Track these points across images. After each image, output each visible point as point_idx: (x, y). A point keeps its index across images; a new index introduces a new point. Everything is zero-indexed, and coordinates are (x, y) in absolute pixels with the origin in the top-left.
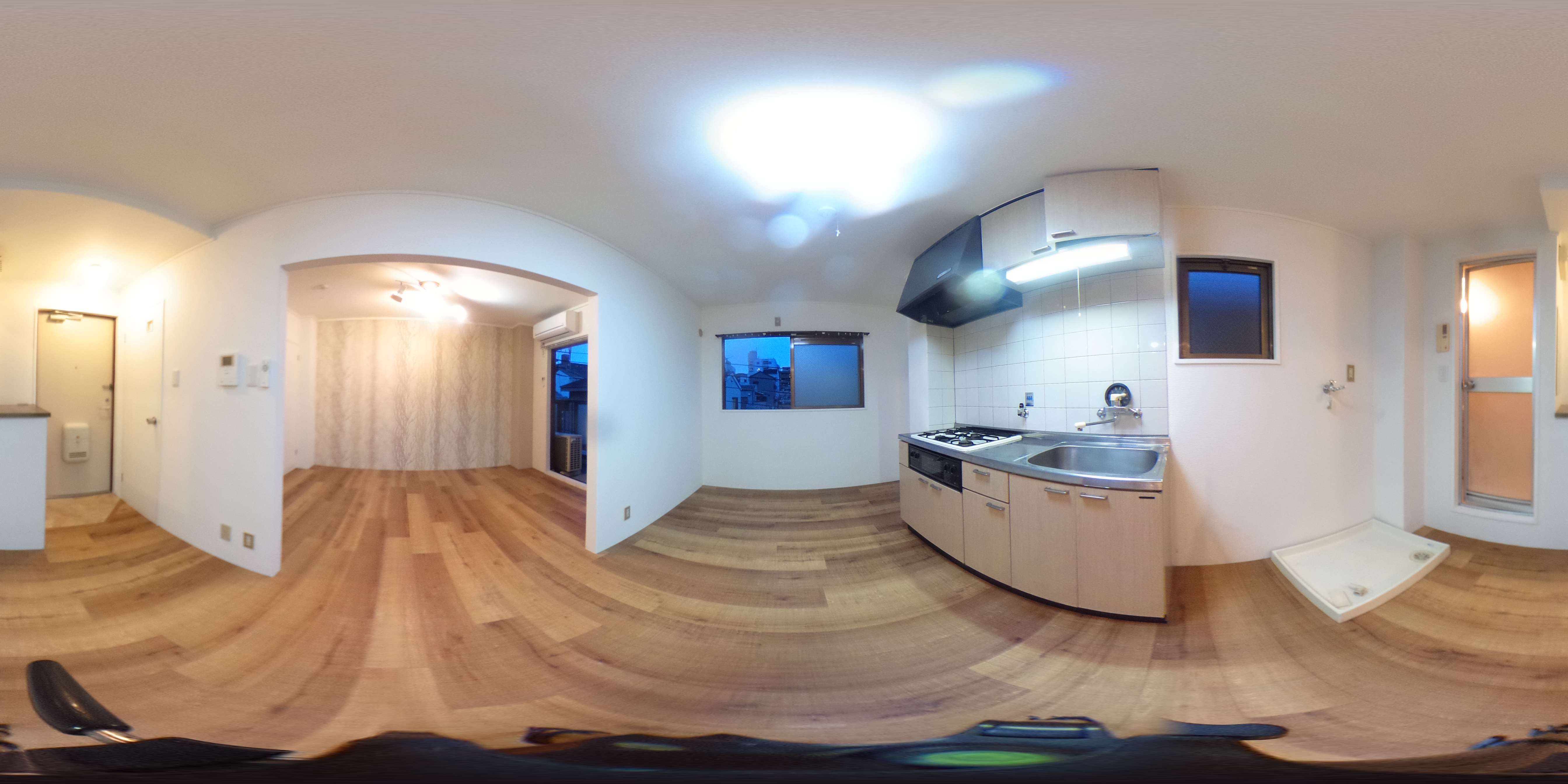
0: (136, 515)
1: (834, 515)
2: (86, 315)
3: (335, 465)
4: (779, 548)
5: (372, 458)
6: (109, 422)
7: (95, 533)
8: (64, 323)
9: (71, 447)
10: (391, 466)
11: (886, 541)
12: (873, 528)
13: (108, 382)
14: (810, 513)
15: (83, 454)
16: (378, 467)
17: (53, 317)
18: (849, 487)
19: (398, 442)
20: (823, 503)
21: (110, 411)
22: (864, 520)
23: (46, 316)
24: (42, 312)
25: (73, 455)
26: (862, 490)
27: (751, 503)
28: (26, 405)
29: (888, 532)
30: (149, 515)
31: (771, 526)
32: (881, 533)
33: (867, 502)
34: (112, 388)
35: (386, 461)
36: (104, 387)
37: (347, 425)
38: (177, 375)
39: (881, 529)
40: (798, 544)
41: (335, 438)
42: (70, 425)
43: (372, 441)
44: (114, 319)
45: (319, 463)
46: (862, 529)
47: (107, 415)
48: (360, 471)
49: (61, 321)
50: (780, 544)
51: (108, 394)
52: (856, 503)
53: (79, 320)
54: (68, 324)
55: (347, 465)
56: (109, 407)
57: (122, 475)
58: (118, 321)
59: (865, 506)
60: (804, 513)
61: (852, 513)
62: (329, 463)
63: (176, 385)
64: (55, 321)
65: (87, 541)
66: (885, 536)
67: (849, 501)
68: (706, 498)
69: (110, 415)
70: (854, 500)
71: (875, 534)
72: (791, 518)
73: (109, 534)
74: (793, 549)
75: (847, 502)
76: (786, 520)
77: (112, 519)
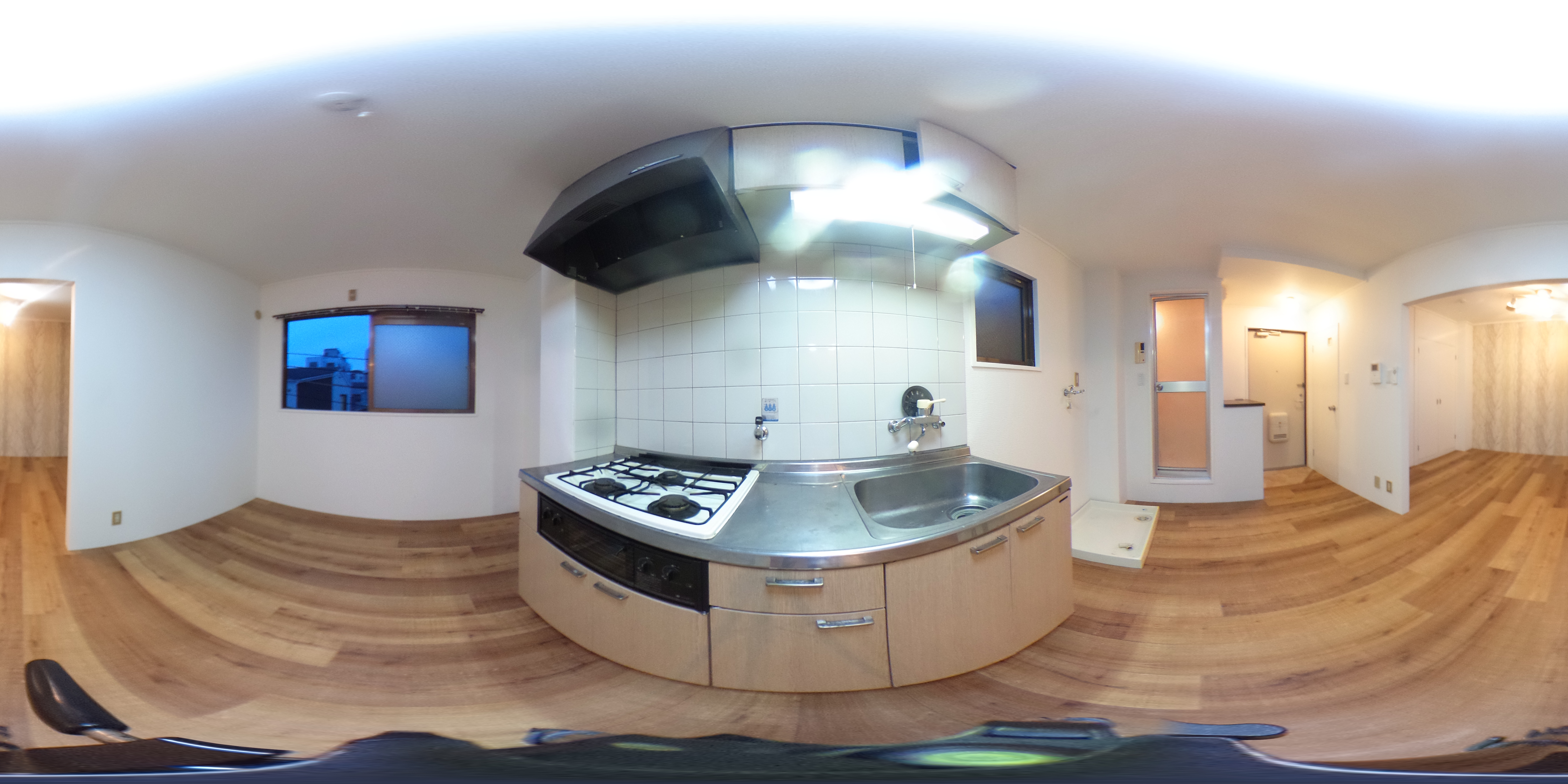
0: (1325, 479)
1: (409, 570)
2: (1283, 331)
3: (1488, 449)
4: (282, 612)
5: (1519, 443)
6: (1303, 411)
7: (1296, 489)
8: (1267, 338)
9: (1275, 431)
10: (1534, 451)
11: (484, 630)
12: (466, 600)
13: (1301, 382)
14: (372, 561)
15: (1284, 436)
16: (1524, 451)
17: (1259, 334)
18: (448, 521)
19: (1540, 429)
20: (401, 544)
21: (1303, 404)
22: (455, 583)
23: (1253, 333)
24: (1250, 330)
25: (1276, 436)
26: (464, 526)
27: (299, 532)
28: (1242, 400)
29: (493, 612)
30: (1332, 478)
31: (298, 573)
32: (480, 613)
33: (467, 548)
34: (1304, 386)
35: (1530, 446)
36: (1298, 386)
37: (1498, 414)
38: (1347, 376)
39: (481, 605)
40: (315, 612)
41: (1489, 425)
42: (1273, 414)
43: (1518, 428)
44: (1304, 334)
45: (1476, 447)
46: (446, 601)
47: (1301, 406)
48: (1507, 454)
49: (1265, 337)
50: (287, 604)
51: (1301, 391)
52: (449, 550)
53: (1278, 335)
54: (1270, 339)
55: (1498, 448)
56: (1303, 400)
57: (1314, 450)
58: (1308, 335)
59: (463, 556)
60: (361, 559)
61: (439, 569)
62: (1483, 447)
63: (1347, 383)
64: (1260, 337)
65: (1292, 494)
66: (486, 619)
67: (441, 545)
68: (251, 517)
69: (1303, 406)
70: (450, 544)
71: (466, 613)
72: (339, 564)
73: (1305, 490)
74: (301, 618)
75: (437, 547)
76: (329, 568)
77: (1307, 481)
